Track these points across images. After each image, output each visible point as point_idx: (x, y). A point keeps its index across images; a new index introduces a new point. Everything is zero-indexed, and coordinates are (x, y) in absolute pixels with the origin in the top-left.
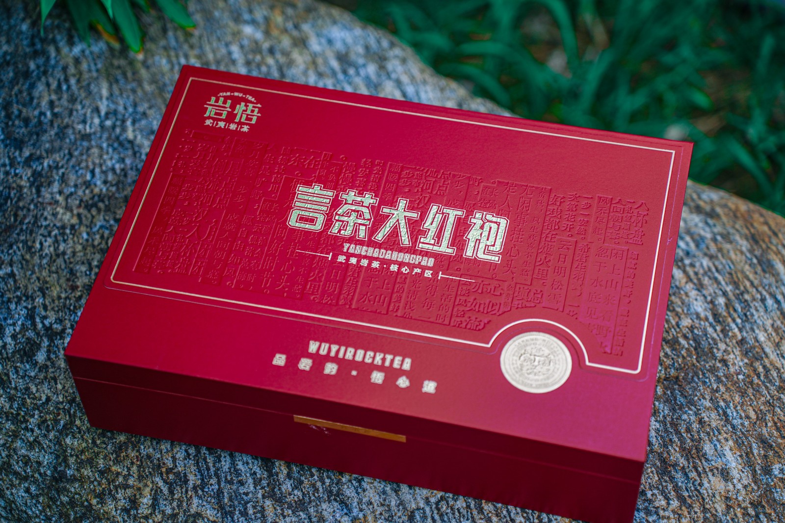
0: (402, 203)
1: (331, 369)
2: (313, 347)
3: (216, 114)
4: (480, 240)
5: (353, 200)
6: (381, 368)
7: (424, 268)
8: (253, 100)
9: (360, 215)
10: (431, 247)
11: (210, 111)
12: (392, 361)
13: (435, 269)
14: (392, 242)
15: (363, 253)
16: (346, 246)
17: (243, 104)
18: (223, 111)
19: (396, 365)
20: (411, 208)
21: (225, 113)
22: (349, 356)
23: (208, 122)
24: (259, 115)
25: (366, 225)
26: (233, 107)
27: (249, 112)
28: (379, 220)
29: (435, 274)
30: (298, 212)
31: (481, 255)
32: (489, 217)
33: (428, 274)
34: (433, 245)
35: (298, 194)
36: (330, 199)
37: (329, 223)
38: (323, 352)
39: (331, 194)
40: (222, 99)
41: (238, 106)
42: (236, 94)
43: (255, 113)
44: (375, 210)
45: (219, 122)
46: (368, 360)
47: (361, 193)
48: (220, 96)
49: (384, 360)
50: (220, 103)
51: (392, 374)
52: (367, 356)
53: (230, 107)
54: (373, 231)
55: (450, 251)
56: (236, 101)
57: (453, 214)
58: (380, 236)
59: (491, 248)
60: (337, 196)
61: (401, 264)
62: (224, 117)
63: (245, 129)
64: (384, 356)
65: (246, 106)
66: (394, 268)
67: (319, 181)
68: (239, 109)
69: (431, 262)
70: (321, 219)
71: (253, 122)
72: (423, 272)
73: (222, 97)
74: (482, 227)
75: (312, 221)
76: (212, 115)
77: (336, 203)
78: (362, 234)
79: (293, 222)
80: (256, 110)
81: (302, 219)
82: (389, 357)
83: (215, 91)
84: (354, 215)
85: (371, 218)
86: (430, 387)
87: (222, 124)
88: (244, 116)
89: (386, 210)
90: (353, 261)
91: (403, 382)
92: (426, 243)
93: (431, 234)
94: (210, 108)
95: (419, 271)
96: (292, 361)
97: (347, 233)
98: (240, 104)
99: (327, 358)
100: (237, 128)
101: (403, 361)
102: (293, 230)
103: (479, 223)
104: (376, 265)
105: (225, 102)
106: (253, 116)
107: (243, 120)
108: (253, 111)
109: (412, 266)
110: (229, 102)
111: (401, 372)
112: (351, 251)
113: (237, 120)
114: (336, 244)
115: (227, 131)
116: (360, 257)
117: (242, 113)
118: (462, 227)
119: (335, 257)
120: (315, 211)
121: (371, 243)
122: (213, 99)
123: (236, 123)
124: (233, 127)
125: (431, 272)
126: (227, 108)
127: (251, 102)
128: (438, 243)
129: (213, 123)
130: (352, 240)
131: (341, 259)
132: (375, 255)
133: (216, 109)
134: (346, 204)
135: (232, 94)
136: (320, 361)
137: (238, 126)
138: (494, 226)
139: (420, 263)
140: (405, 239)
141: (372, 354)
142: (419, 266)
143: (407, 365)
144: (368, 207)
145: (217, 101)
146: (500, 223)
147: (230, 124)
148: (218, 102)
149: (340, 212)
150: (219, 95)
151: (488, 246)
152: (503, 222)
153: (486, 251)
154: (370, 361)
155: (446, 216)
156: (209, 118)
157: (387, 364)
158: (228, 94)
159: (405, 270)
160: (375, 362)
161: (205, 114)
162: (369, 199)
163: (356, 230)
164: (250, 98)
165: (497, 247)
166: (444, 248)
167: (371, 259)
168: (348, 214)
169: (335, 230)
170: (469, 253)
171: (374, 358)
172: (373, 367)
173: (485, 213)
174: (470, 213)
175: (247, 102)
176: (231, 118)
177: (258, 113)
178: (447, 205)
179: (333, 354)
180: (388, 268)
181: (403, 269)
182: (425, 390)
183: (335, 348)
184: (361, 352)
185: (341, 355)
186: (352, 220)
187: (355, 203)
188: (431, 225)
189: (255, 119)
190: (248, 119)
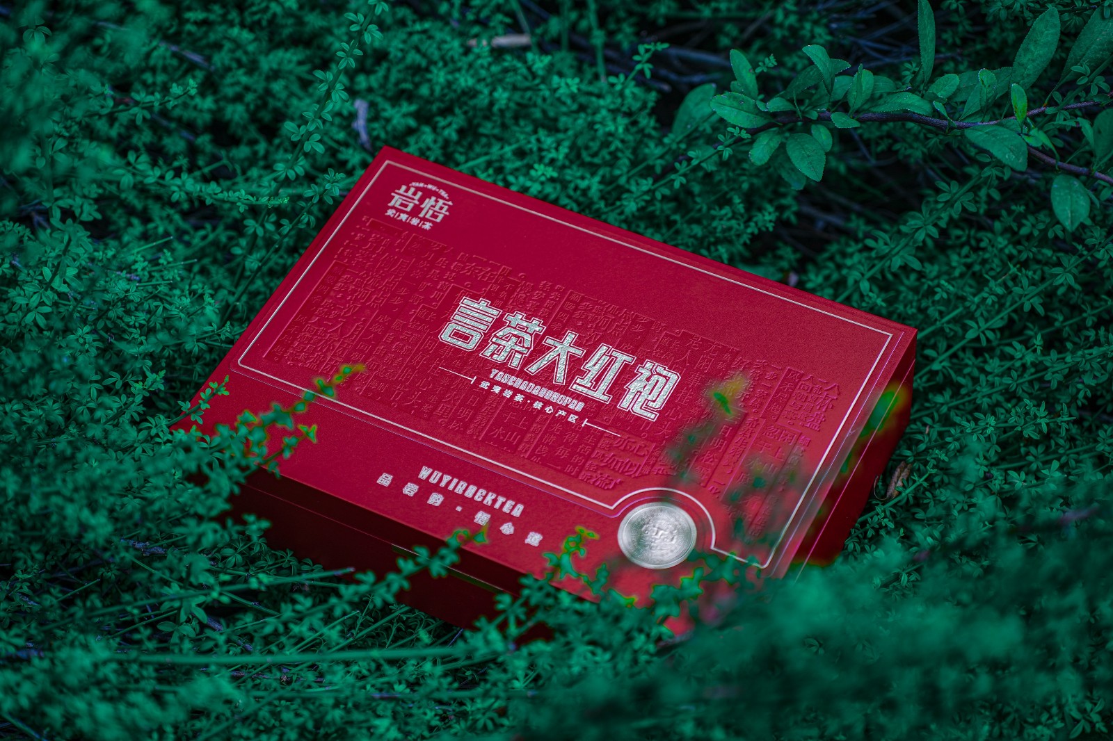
0: (570, 337)
1: (436, 499)
2: (424, 473)
3: (402, 205)
6: (489, 509)
7: (570, 412)
8: (446, 196)
9: (520, 340)
10: (585, 390)
11: (396, 201)
12: (503, 504)
13: (581, 415)
14: (545, 377)
16: (495, 371)
17: (433, 198)
18: (410, 202)
19: (506, 509)
20: (578, 344)
21: (411, 205)
22: (459, 490)
23: (390, 213)
24: (447, 213)
26: (422, 200)
27: (437, 209)
28: (539, 349)
29: (580, 420)
30: (454, 326)
31: (637, 409)
32: (660, 370)
33: (573, 419)
37: (483, 344)
38: (433, 480)
39: (495, 312)
40: (412, 190)
41: (428, 200)
42: (430, 186)
43: (443, 211)
44: (538, 339)
45: (402, 214)
46: (478, 498)
47: (528, 318)
48: (412, 186)
49: (495, 501)
50: (410, 194)
51: (498, 517)
52: (479, 494)
53: (419, 200)
54: (528, 361)
55: (605, 398)
56: (427, 194)
57: (622, 358)
58: (533, 369)
59: (651, 404)
60: (502, 316)
61: (547, 403)
62: (409, 209)
63: (428, 226)
64: (497, 497)
65: (436, 201)
66: (538, 405)
67: (488, 297)
68: (430, 202)
69: (579, 406)
70: (476, 338)
71: (438, 220)
72: (567, 416)
73: (414, 187)
74: (648, 379)
75: (466, 338)
76: (397, 205)
77: (499, 324)
78: (515, 363)
80: (446, 208)
81: (457, 335)
82: (501, 499)
83: (408, 179)
86: (534, 539)
87: (404, 217)
88: (431, 212)
89: (550, 341)
90: (497, 389)
91: (507, 529)
92: (582, 385)
93: (590, 376)
94: (397, 197)
95: (563, 413)
96: (398, 484)
97: (500, 358)
98: (430, 198)
99: (436, 488)
100: (419, 224)
101: (514, 507)
102: (443, 345)
103: (646, 373)
104: (519, 398)
105: (415, 194)
106: (440, 213)
107: (428, 216)
108: (441, 208)
109: (557, 407)
110: (420, 194)
111: (509, 518)
113: (421, 215)
114: (483, 367)
115: (407, 225)
116: (505, 387)
117: (429, 209)
118: (627, 374)
119: (478, 382)
120: (474, 328)
121: (521, 374)
122: (404, 188)
123: (419, 218)
124: (415, 221)
125: (577, 417)
126: (415, 200)
127: (443, 198)
129: (395, 214)
130: (503, 367)
131: (485, 385)
132: (522, 388)
133: (403, 200)
135: (426, 186)
136: (427, 488)
138: (662, 380)
140: (560, 375)
141: (484, 492)
142: (566, 408)
143: (518, 511)
145: (407, 191)
147: (412, 218)
148: (407, 193)
149: (500, 334)
150: (410, 185)
154: (480, 499)
156: (393, 207)
157: (497, 506)
158: (422, 185)
159: (549, 410)
160: (485, 502)
161: (390, 202)
162: (536, 326)
163: (510, 357)
164: (443, 193)
165: (658, 405)
166: (600, 395)
167: (516, 391)
168: (507, 339)
171: (485, 497)
172: (481, 506)
174: (640, 361)
175: (439, 196)
176: (416, 211)
177: (446, 211)
178: (619, 347)
179: (443, 484)
180: (532, 404)
181: (547, 409)
182: (528, 541)
183: (447, 478)
184: (472, 489)
185: (451, 487)
186: (509, 345)
187: (519, 327)
188: (593, 366)
189: (441, 217)
190: (434, 216)
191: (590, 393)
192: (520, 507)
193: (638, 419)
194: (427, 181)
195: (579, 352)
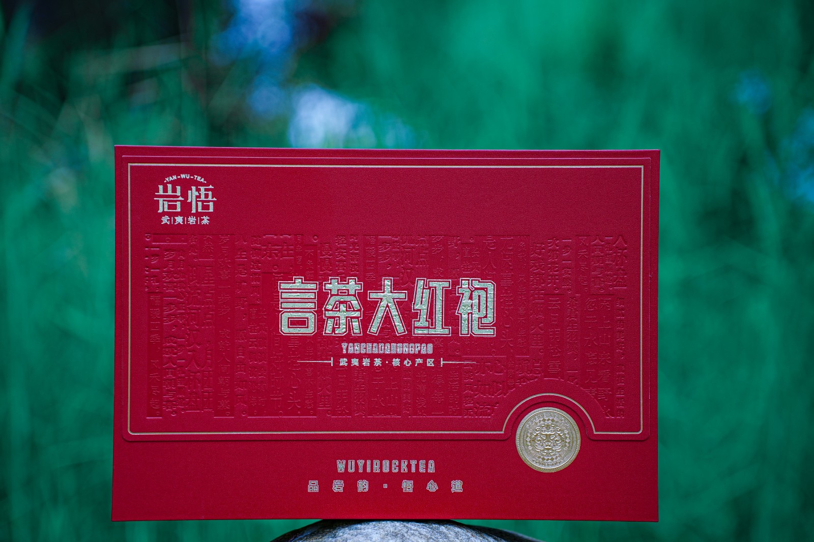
0: (387, 283)
1: (363, 486)
2: (341, 466)
3: (170, 207)
4: (471, 313)
5: (338, 290)
6: (408, 476)
7: (425, 357)
8: (202, 180)
9: (350, 307)
10: (426, 332)
11: (163, 206)
12: (417, 466)
13: (435, 355)
14: (387, 334)
15: (363, 352)
16: (344, 345)
17: (194, 188)
18: (176, 201)
19: (422, 470)
20: (396, 287)
21: (178, 204)
22: (376, 469)
23: (165, 220)
24: (215, 199)
25: (357, 318)
26: (184, 194)
27: (203, 198)
28: (369, 308)
29: (437, 362)
30: (287, 315)
31: (477, 332)
32: (477, 284)
33: (430, 363)
34: (428, 328)
35: (282, 292)
36: (315, 293)
37: (321, 323)
38: (351, 470)
39: (313, 286)
40: (170, 186)
41: (190, 192)
42: (183, 176)
43: (210, 198)
44: (362, 297)
45: (176, 218)
46: (395, 470)
47: (343, 279)
48: (168, 183)
49: (409, 466)
50: (170, 193)
51: (420, 479)
52: (393, 466)
53: (182, 196)
54: (366, 322)
55: (446, 331)
56: (186, 186)
57: (440, 285)
58: (374, 328)
59: (485, 321)
60: (321, 289)
61: (402, 357)
62: (179, 210)
63: (206, 220)
64: (409, 462)
65: (198, 190)
66: (396, 362)
67: (298, 272)
68: (193, 193)
69: (429, 349)
70: (311, 318)
71: (211, 210)
72: (425, 362)
73: (170, 183)
74: (471, 298)
75: (302, 323)
76: (166, 210)
77: (322, 297)
78: (356, 330)
79: (285, 329)
80: (210, 193)
82: (413, 463)
84: (343, 307)
85: (361, 309)
86: (457, 486)
87: (179, 220)
88: (200, 204)
89: (373, 295)
90: (355, 362)
91: (432, 487)
92: (421, 327)
93: (424, 315)
94: (161, 200)
95: (419, 361)
96: (326, 486)
97: (342, 330)
98: (191, 189)
99: (357, 476)
100: (197, 222)
101: (427, 465)
102: (288, 338)
103: (467, 294)
104: (378, 362)
105: (174, 190)
106: (209, 201)
107: (200, 210)
108: (206, 196)
109: (413, 357)
110: (178, 188)
111: (428, 477)
112: (351, 351)
113: (194, 211)
114: (332, 345)
115: (186, 226)
116: (360, 357)
117: (197, 201)
118: (452, 300)
119: (337, 362)
120: (304, 310)
121: (366, 338)
122: (161, 187)
123: (194, 215)
124: (192, 220)
125: (433, 360)
126: (178, 197)
127: (202, 184)
128: (432, 325)
129: (170, 220)
131: (343, 362)
132: (375, 351)
133: (169, 201)
134: (332, 295)
135: (179, 177)
136: (350, 479)
137: (197, 218)
138: (483, 293)
139: (419, 351)
140: (399, 327)
141: (397, 462)
142: (419, 355)
143: (432, 469)
144: (354, 295)
145: (165, 190)
146: (487, 288)
147: (188, 217)
148: (167, 192)
149: (329, 306)
150: (165, 181)
151: (481, 318)
152: (490, 286)
153: (480, 325)
154: (397, 471)
155: (433, 290)
156: (164, 214)
157: (413, 470)
158: (175, 177)
159: (407, 363)
160: (402, 471)
161: (158, 210)
162: (353, 285)
163: (349, 328)
164: (199, 179)
165: (490, 319)
166: (440, 330)
167: (372, 357)
168: (336, 308)
169: (329, 330)
170: (464, 331)
171: (400, 466)
172: (401, 476)
173: (471, 279)
174: (456, 284)
175: (198, 184)
176: (186, 209)
177: (213, 198)
178: (432, 276)
179: (361, 470)
180: (391, 362)
181: (406, 362)
182: (453, 490)
183: (361, 463)
184: (386, 463)
185: (369, 470)
186: (343, 314)
187: (340, 293)
188: (421, 305)
189: (211, 204)
190: (206, 207)
191: (432, 331)
192: (431, 462)
193: (482, 340)
194: (178, 171)
195: (402, 296)
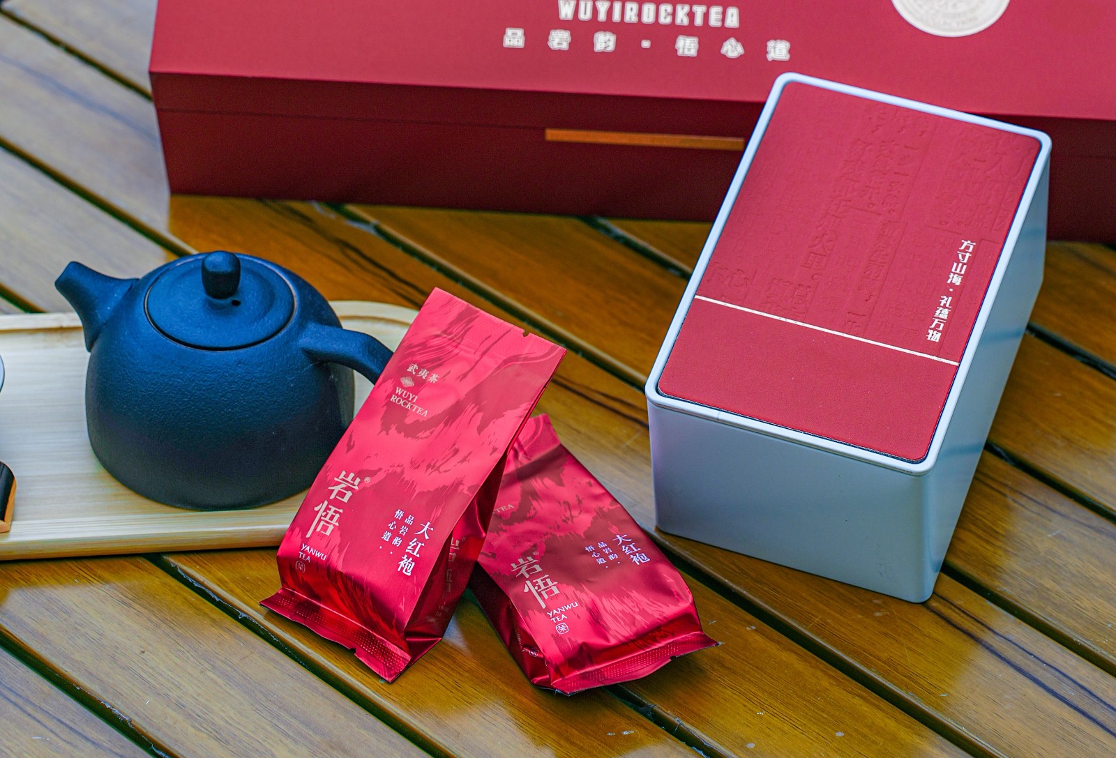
1: (604, 42)
6: (689, 30)
12: (706, 16)
22: (631, 16)
46: (665, 20)
49: (691, 15)
51: (711, 37)
64: (691, 8)
86: (778, 50)
91: (732, 49)
96: (537, 38)
99: (595, 26)
101: (724, 14)
111: (724, 33)
141: (669, 8)
143: (733, 19)
154: (668, 20)
157: (699, 21)
160: (678, 21)
172: (675, 31)
182: (770, 56)
185: (616, 17)
